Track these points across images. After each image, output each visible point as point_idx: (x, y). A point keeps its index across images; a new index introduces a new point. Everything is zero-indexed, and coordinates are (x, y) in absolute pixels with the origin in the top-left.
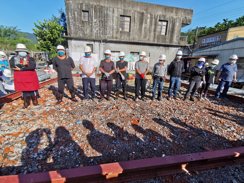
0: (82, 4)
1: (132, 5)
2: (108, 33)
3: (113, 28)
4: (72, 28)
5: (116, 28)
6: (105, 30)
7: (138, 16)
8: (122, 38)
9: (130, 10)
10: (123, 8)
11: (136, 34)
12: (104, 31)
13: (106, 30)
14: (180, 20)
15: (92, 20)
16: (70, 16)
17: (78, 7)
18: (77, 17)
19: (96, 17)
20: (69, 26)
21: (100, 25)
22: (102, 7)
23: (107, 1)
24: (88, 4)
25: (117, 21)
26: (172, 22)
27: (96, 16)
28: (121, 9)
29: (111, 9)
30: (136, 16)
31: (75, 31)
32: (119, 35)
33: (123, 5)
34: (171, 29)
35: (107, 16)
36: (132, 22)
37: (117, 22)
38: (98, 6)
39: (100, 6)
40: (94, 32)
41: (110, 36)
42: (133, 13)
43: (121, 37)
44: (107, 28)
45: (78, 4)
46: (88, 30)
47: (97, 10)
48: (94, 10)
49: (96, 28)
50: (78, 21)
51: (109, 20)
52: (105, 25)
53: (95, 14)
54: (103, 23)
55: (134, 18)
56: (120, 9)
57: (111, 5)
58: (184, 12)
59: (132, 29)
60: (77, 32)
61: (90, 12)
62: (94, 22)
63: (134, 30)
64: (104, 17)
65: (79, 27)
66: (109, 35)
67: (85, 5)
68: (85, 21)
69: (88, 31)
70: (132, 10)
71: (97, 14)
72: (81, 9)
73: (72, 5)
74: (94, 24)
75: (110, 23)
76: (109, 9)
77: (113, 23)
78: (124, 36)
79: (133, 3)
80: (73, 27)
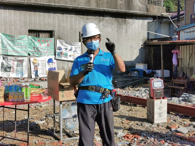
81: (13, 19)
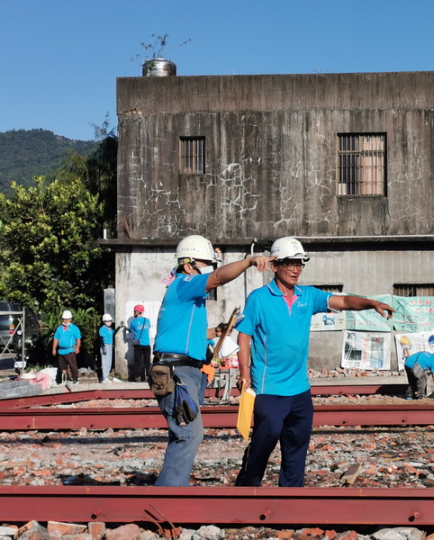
0: (180, 117)
1: (391, 90)
2: (283, 210)
3: (305, 189)
4: (137, 208)
5: (320, 189)
6: (269, 198)
7: (419, 127)
8: (351, 225)
9: (380, 111)
10: (348, 104)
11: (414, 201)
12: (268, 204)
13: (274, 202)
15: (217, 167)
16: (133, 165)
17: (166, 128)
18: (160, 164)
19: (233, 155)
20: (127, 201)
21: (250, 181)
22: (260, 114)
23: (280, 92)
24: (204, 114)
25: (322, 160)
27: (233, 151)
28: (342, 111)
29: (299, 118)
30: (409, 129)
31: (147, 217)
32: (332, 217)
33: (347, 94)
35: (280, 146)
36: (395, 153)
37: (326, 161)
38: (244, 113)
39: (252, 112)
40: (224, 214)
41: (293, 224)
42: (395, 120)
43: (342, 222)
44: (278, 193)
45: (166, 119)
46: (198, 207)
47: (237, 128)
48: (227, 130)
49: (233, 197)
50: (161, 178)
51: (289, 158)
52: (270, 182)
53: (229, 145)
54: (265, 172)
55: (404, 138)
56: (336, 113)
57: (298, 104)
59: (396, 185)
60: (154, 219)
61: (212, 138)
62: (224, 173)
63: (405, 185)
64: (269, 148)
65: (162, 198)
66: (288, 221)
67: (191, 119)
68: (189, 177)
69: (199, 212)
70: (389, 109)
71: (238, 142)
72: (174, 136)
73: (143, 125)
74: (224, 181)
75: (293, 172)
76: (286, 117)
77: (306, 168)
78: (360, 217)
79: (394, 83)
80: (141, 204)
81: (366, 268)
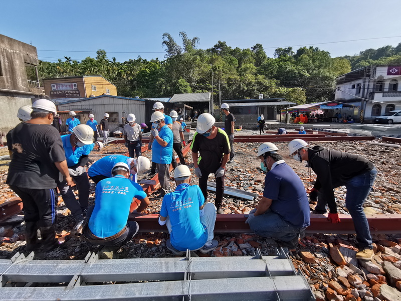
14: (21, 57)
26: (7, 57)
34: (9, 68)
58: (23, 47)
